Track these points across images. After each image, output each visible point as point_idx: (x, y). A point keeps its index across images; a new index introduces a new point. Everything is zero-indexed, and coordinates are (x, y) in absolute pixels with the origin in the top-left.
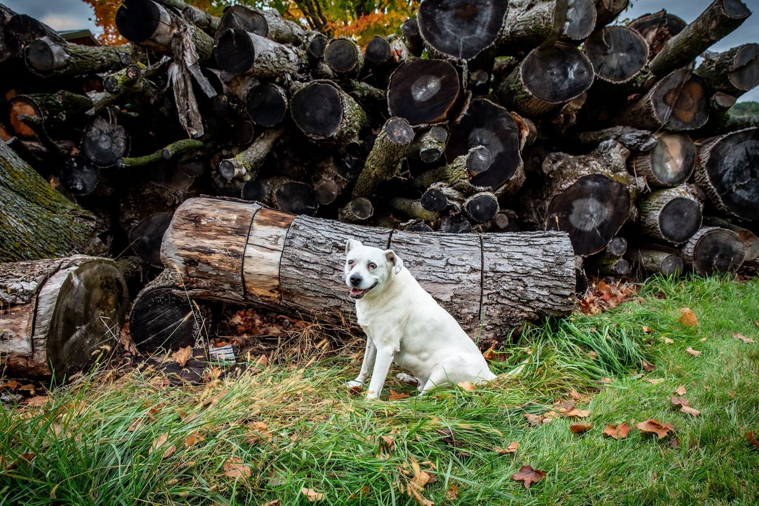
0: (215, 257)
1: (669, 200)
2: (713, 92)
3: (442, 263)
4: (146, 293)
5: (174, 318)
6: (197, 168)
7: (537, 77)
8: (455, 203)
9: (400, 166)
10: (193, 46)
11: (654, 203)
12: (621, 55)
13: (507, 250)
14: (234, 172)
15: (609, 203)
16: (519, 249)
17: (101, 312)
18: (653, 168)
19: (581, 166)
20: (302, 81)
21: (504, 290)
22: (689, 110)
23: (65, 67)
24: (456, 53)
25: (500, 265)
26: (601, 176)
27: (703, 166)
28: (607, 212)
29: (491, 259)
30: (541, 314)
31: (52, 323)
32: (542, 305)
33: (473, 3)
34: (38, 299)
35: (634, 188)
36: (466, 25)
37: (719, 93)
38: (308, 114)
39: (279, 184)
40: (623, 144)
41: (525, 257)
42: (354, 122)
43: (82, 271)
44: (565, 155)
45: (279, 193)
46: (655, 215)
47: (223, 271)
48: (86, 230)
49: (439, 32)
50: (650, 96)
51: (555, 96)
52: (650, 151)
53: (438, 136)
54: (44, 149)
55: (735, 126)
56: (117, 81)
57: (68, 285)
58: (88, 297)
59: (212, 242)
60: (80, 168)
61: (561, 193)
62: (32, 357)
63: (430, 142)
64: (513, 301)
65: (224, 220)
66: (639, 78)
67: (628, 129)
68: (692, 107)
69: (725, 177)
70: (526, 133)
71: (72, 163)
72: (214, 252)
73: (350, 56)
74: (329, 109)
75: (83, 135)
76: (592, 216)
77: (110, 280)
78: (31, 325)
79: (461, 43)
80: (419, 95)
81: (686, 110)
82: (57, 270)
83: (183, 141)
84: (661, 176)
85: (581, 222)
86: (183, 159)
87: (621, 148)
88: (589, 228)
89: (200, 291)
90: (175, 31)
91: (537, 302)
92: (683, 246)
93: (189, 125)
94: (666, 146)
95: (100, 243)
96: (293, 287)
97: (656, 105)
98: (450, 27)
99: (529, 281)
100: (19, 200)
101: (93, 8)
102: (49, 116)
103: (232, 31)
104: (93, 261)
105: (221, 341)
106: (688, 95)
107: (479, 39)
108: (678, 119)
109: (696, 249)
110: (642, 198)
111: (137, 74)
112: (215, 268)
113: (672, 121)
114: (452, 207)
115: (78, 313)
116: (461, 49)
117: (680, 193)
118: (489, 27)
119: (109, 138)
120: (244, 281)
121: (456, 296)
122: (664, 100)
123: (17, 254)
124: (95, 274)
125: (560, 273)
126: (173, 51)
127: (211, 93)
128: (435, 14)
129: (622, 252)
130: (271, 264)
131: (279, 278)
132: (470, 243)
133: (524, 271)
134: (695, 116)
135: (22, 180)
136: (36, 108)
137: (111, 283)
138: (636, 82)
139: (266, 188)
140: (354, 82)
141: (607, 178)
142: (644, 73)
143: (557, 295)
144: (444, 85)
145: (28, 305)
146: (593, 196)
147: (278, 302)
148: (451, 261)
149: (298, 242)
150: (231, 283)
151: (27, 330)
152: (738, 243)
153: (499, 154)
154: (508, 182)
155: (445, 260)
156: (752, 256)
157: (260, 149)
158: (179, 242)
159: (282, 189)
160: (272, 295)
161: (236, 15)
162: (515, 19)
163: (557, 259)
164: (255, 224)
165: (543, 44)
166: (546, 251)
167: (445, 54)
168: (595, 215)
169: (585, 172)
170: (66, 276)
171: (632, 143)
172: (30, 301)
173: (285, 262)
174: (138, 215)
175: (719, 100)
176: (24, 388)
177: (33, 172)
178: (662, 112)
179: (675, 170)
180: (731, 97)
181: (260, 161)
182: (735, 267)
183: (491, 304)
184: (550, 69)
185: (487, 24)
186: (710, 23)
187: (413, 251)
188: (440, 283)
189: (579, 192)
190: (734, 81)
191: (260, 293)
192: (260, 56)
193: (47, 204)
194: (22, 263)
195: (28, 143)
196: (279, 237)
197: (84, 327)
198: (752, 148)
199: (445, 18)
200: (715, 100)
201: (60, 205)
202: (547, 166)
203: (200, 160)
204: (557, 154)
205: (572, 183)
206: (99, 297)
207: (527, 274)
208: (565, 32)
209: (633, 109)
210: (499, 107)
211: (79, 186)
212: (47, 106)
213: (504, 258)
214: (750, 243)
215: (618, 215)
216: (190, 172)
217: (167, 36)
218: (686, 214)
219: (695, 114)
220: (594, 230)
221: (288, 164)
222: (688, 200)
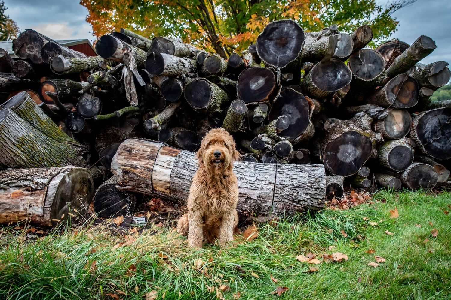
0: (138, 171)
1: (394, 147)
2: (421, 87)
3: (254, 179)
4: (103, 187)
5: (116, 200)
6: (136, 121)
7: (320, 78)
8: (269, 146)
9: (242, 124)
10: (134, 60)
11: (386, 148)
12: (370, 65)
13: (289, 173)
14: (152, 126)
15: (359, 148)
16: (296, 173)
17: (79, 196)
18: (386, 129)
19: (345, 126)
20: (192, 77)
21: (286, 194)
22: (407, 97)
23: (69, 70)
24: (275, 64)
25: (285, 181)
26: (355, 132)
27: (414, 128)
28: (359, 152)
29: (280, 178)
30: (306, 208)
31: (54, 200)
32: (307, 203)
33: (286, 37)
34: (48, 187)
35: (374, 140)
36: (281, 49)
37: (424, 87)
38: (193, 96)
39: (178, 131)
40: (369, 115)
41: (299, 177)
42: (217, 100)
43: (71, 174)
44: (337, 120)
45: (178, 136)
46: (386, 155)
47: (142, 178)
48: (76, 152)
49: (267, 52)
50: (385, 89)
51: (329, 88)
52: (384, 119)
53: (263, 109)
54: (58, 108)
55: (434, 106)
56: (94, 78)
57: (63, 181)
58: (73, 188)
59: (137, 162)
60: (75, 118)
61: (332, 141)
62: (43, 217)
63: (259, 112)
64: (291, 201)
65: (144, 151)
66: (379, 78)
67: (373, 106)
68: (409, 95)
69: (426, 135)
70: (313, 108)
71: (72, 115)
72: (138, 168)
73: (217, 65)
74: (204, 93)
75: (78, 101)
76: (350, 154)
77: (85, 179)
78: (44, 200)
79: (278, 58)
80: (254, 86)
81: (405, 97)
82: (58, 173)
83: (127, 108)
84: (390, 133)
85: (343, 158)
86: (129, 116)
87: (368, 117)
88: (348, 161)
89: (130, 187)
90: (125, 52)
91: (304, 202)
92: (402, 173)
93: (131, 99)
94: (394, 117)
95: (82, 159)
96: (176, 188)
97: (388, 94)
98: (273, 49)
99: (300, 191)
100: (43, 136)
101: (92, 26)
102: (62, 91)
103: (154, 53)
104: (77, 169)
105: (140, 214)
106: (406, 89)
107: (288, 56)
108: (400, 102)
109: (409, 175)
110: (379, 145)
111: (104, 74)
112: (138, 176)
113: (397, 103)
114: (267, 148)
115: (67, 195)
116: (278, 62)
117: (401, 143)
118: (294, 50)
119: (91, 103)
120: (152, 183)
121: (260, 196)
122: (392, 91)
123: (40, 163)
124: (78, 176)
125: (317, 187)
126: (124, 61)
127: (142, 83)
128: (265, 42)
129: (367, 175)
130: (166, 175)
131: (170, 183)
132: (270, 169)
133: (298, 185)
134: (410, 100)
135: (45, 125)
136: (55, 87)
137: (86, 181)
138: (378, 80)
139: (171, 133)
140: (221, 78)
141: (359, 134)
142: (382, 75)
143: (315, 198)
144: (267, 81)
145: (43, 190)
146: (351, 143)
147: (169, 195)
148: (259, 178)
149: (180, 164)
150: (146, 184)
151: (41, 203)
152: (433, 172)
153: (298, 119)
154: (302, 134)
155: (256, 177)
156: (443, 180)
157: (167, 113)
158: (121, 162)
159: (180, 134)
160: (166, 191)
161: (159, 42)
162: (312, 44)
163: (316, 179)
164: (159, 154)
165: (323, 60)
166: (310, 175)
167: (269, 64)
168: (352, 154)
169: (347, 130)
170: (63, 177)
171: (374, 114)
172: (44, 189)
173: (173, 174)
174: (105, 144)
175: (424, 92)
176: (38, 232)
177: (51, 121)
178: (391, 98)
179: (399, 130)
180: (431, 90)
181: (168, 119)
182: (432, 186)
183: (278, 202)
184: (327, 73)
185: (293, 49)
186: (415, 50)
187: (239, 172)
188: (252, 189)
189: (343, 141)
190: (432, 81)
191: (160, 190)
192: (168, 66)
193: (57, 138)
194: (42, 169)
195: (50, 105)
196: (171, 161)
197: (70, 203)
198: (442, 119)
199: (270, 45)
200: (421, 92)
201: (63, 138)
202: (327, 126)
203: (138, 117)
204: (332, 119)
205: (339, 136)
206: (79, 188)
207: (299, 187)
208: (335, 53)
209: (377, 95)
210: (299, 93)
211: (75, 128)
212: (61, 86)
213: (287, 177)
214: (442, 173)
215: (364, 154)
216: (132, 123)
217: (121, 55)
218: (404, 155)
219: (410, 99)
220: (351, 162)
221: (184, 120)
222: (405, 147)
